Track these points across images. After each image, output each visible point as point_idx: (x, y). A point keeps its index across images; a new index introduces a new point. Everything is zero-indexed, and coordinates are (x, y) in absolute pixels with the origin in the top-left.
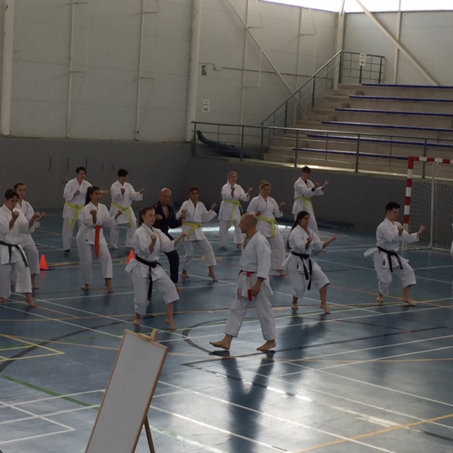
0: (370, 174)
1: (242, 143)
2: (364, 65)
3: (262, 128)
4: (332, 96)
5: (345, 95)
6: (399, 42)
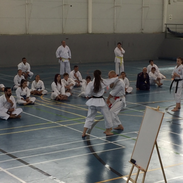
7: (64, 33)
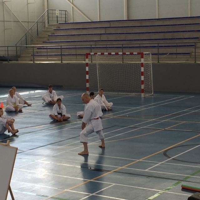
0: (68, 63)
1: (8, 54)
2: (58, 15)
3: (16, 47)
4: (45, 30)
5: (51, 29)
6: (73, 4)
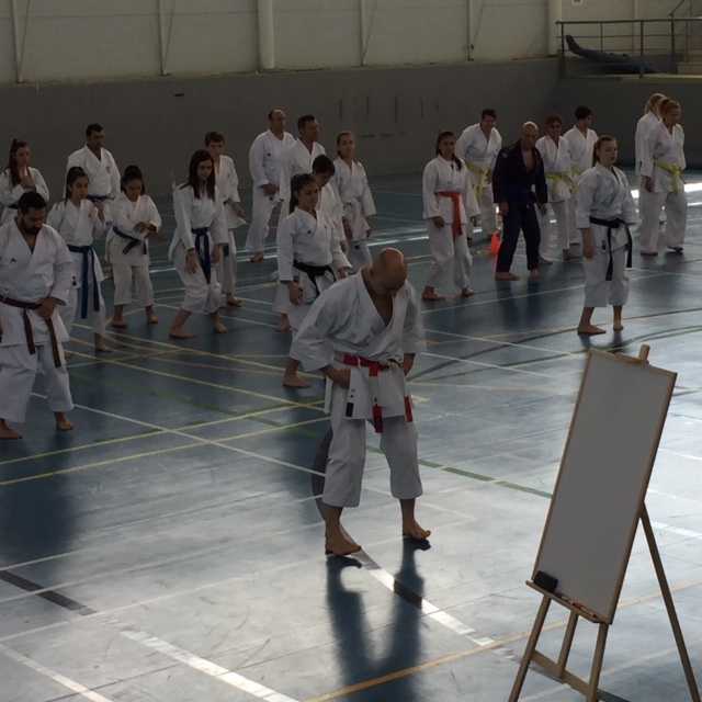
1: (642, 49)
3: (673, 21)
7: (165, 72)
